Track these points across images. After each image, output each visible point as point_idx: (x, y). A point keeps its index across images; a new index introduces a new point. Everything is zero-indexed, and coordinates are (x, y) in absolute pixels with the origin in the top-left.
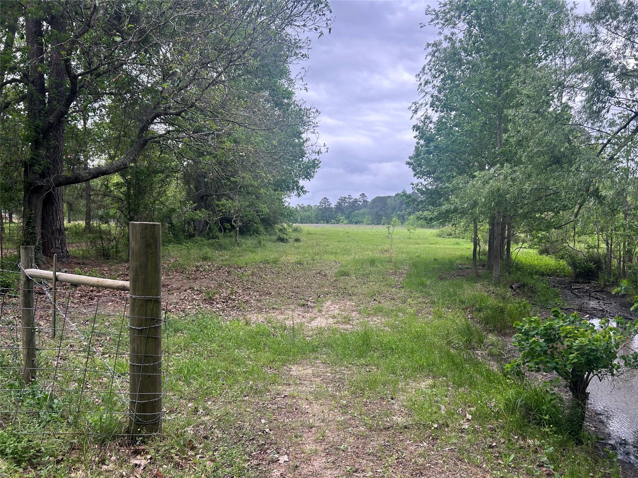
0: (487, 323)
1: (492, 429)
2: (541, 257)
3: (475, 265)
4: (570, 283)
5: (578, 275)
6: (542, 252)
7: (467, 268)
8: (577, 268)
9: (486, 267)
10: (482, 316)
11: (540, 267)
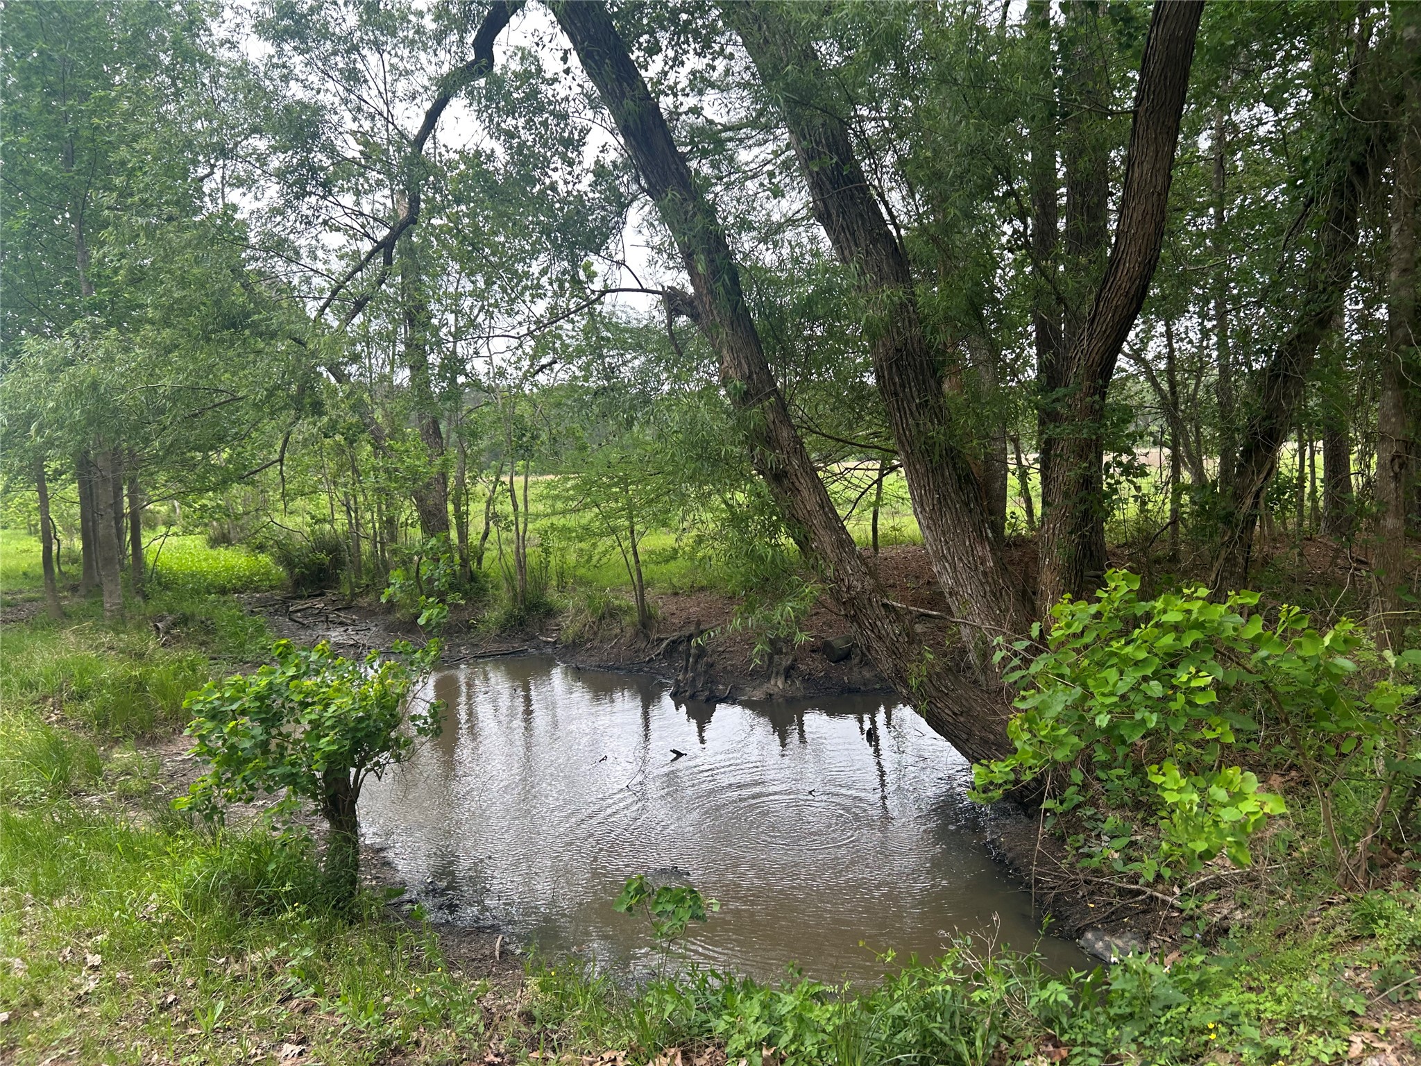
0: (103, 725)
1: (159, 967)
2: (214, 553)
3: (54, 589)
4: (284, 601)
5: (298, 582)
6: (214, 542)
7: (30, 600)
8: (295, 567)
9: (82, 591)
10: (90, 710)
11: (216, 575)
